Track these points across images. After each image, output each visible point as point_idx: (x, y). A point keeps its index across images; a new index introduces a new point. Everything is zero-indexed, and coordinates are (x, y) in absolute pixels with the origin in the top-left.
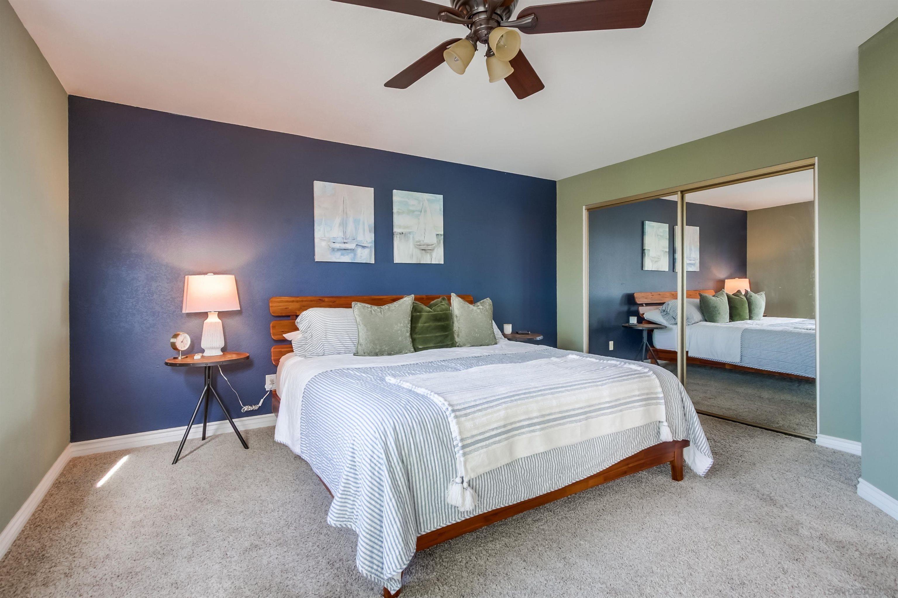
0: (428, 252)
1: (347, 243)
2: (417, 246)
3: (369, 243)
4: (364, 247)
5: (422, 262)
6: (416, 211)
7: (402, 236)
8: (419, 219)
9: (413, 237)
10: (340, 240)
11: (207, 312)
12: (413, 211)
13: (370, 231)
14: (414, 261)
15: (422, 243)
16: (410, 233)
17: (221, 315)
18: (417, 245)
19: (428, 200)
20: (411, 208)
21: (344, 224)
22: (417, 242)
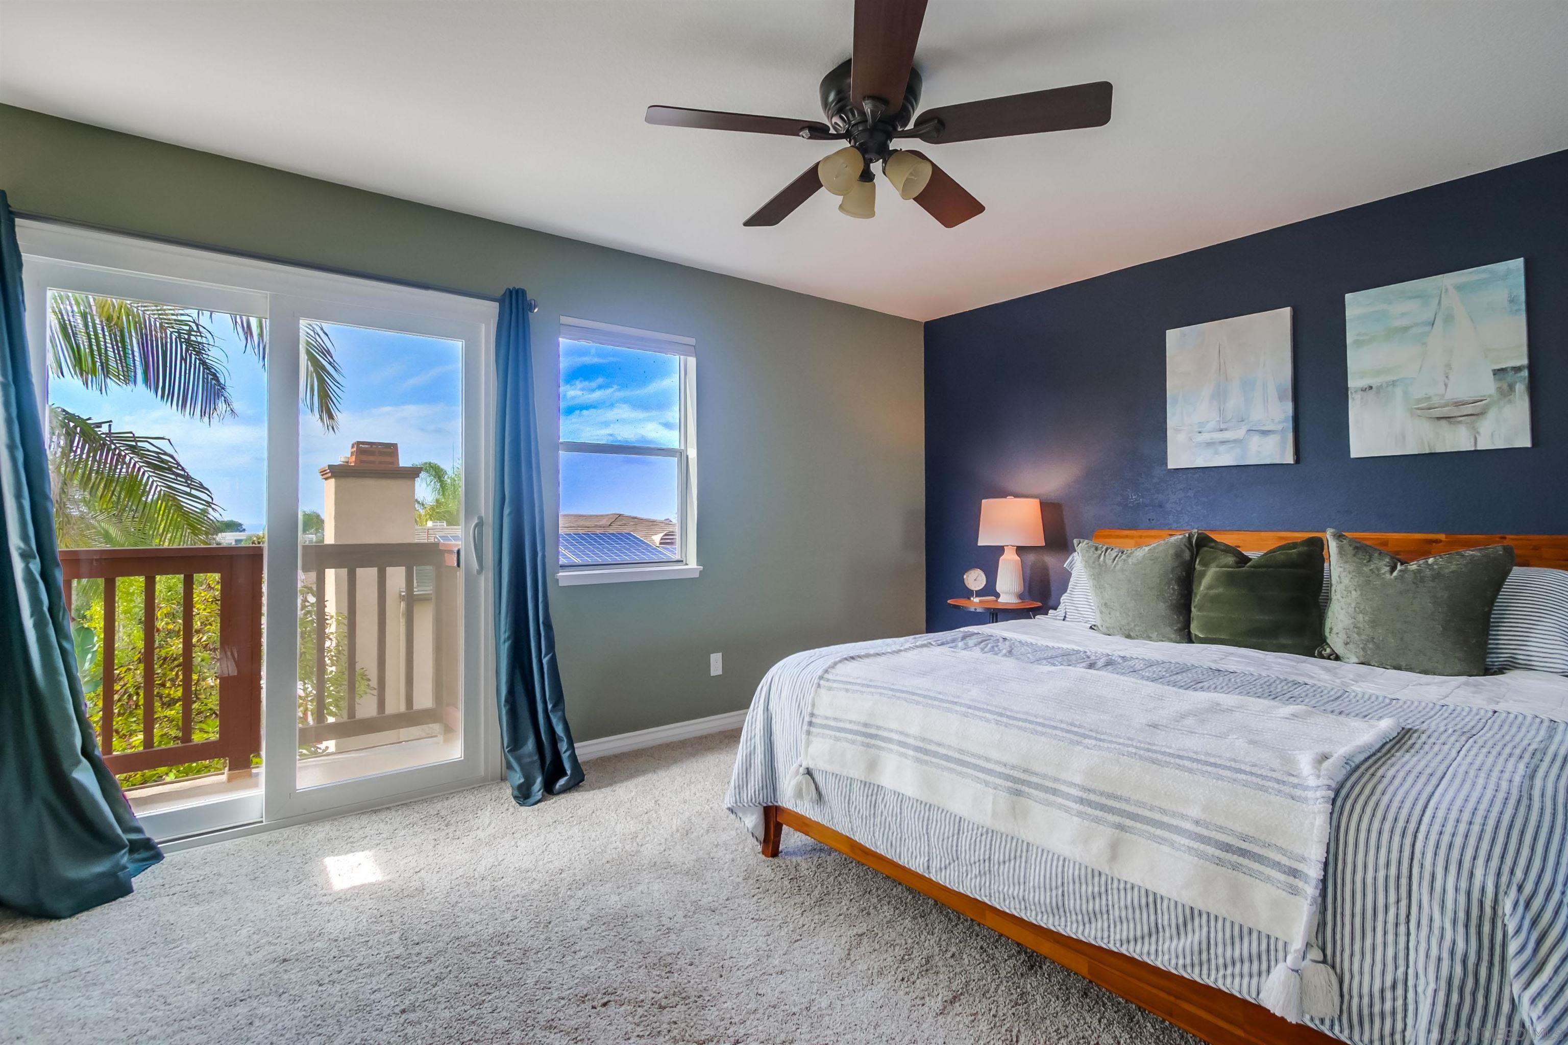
0: (1460, 422)
1: (1226, 430)
2: (1419, 412)
3: (1280, 422)
4: (1265, 433)
5: (1440, 449)
6: (1416, 325)
7: (1371, 394)
8: (1424, 344)
9: (1405, 393)
10: (1211, 425)
11: (1003, 547)
12: (1406, 329)
13: (1281, 398)
14: (1411, 449)
15: (1436, 401)
16: (1394, 383)
17: (1020, 550)
18: (1418, 409)
19: (1459, 288)
20: (1398, 323)
21: (1220, 395)
22: (1419, 401)
